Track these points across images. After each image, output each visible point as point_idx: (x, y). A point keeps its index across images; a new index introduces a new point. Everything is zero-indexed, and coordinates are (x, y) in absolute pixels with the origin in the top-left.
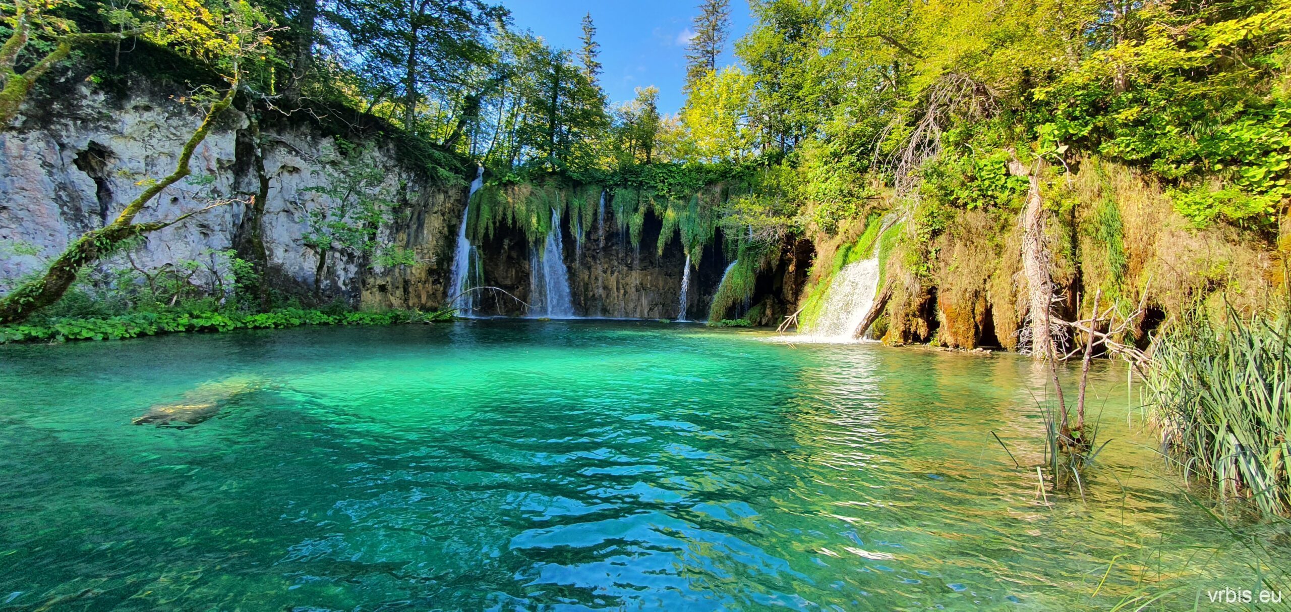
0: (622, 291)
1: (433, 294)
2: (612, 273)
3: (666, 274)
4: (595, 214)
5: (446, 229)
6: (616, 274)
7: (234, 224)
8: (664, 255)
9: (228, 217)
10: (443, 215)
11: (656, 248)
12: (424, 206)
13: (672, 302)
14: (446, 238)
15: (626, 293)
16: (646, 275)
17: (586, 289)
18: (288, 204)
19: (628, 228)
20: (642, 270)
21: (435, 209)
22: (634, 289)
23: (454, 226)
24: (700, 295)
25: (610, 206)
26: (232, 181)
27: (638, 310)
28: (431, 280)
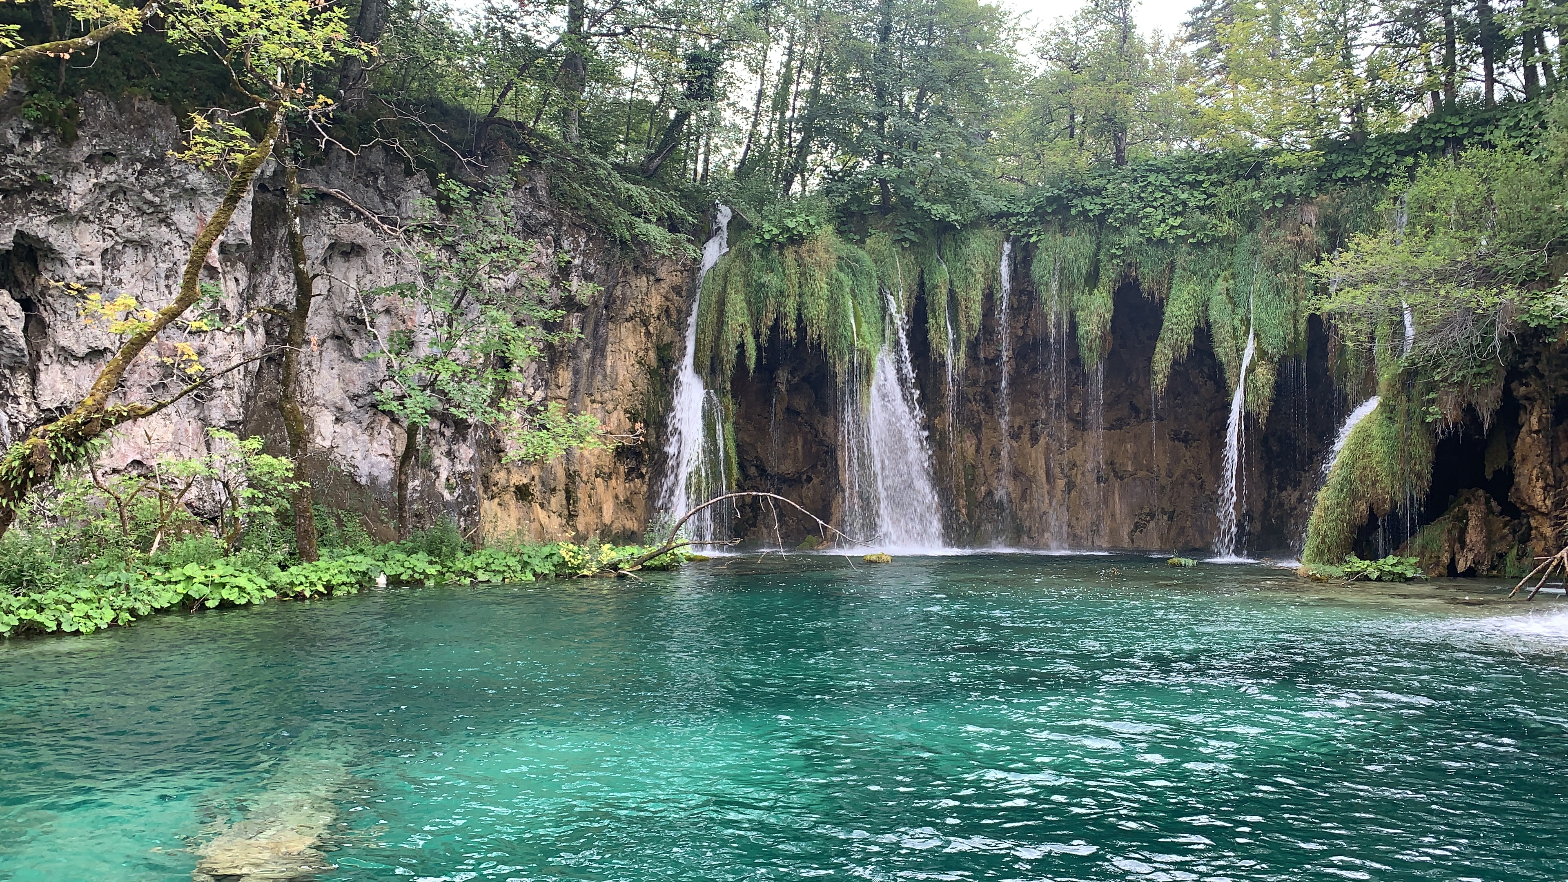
0: (1061, 483)
1: (627, 501)
2: (1035, 439)
3: (1176, 437)
4: (989, 298)
5: (652, 354)
6: (1042, 442)
7: (246, 373)
8: (1171, 391)
9: (237, 358)
10: (645, 323)
11: (1148, 372)
12: (606, 307)
13: (1194, 508)
14: (652, 373)
15: (1070, 486)
16: (1122, 441)
17: (972, 481)
18: (343, 323)
19: (1073, 326)
20: (1111, 428)
21: (630, 311)
22: (1091, 477)
23: (670, 345)
24: (1270, 486)
25: (1027, 275)
27: (1105, 529)
28: (622, 469)
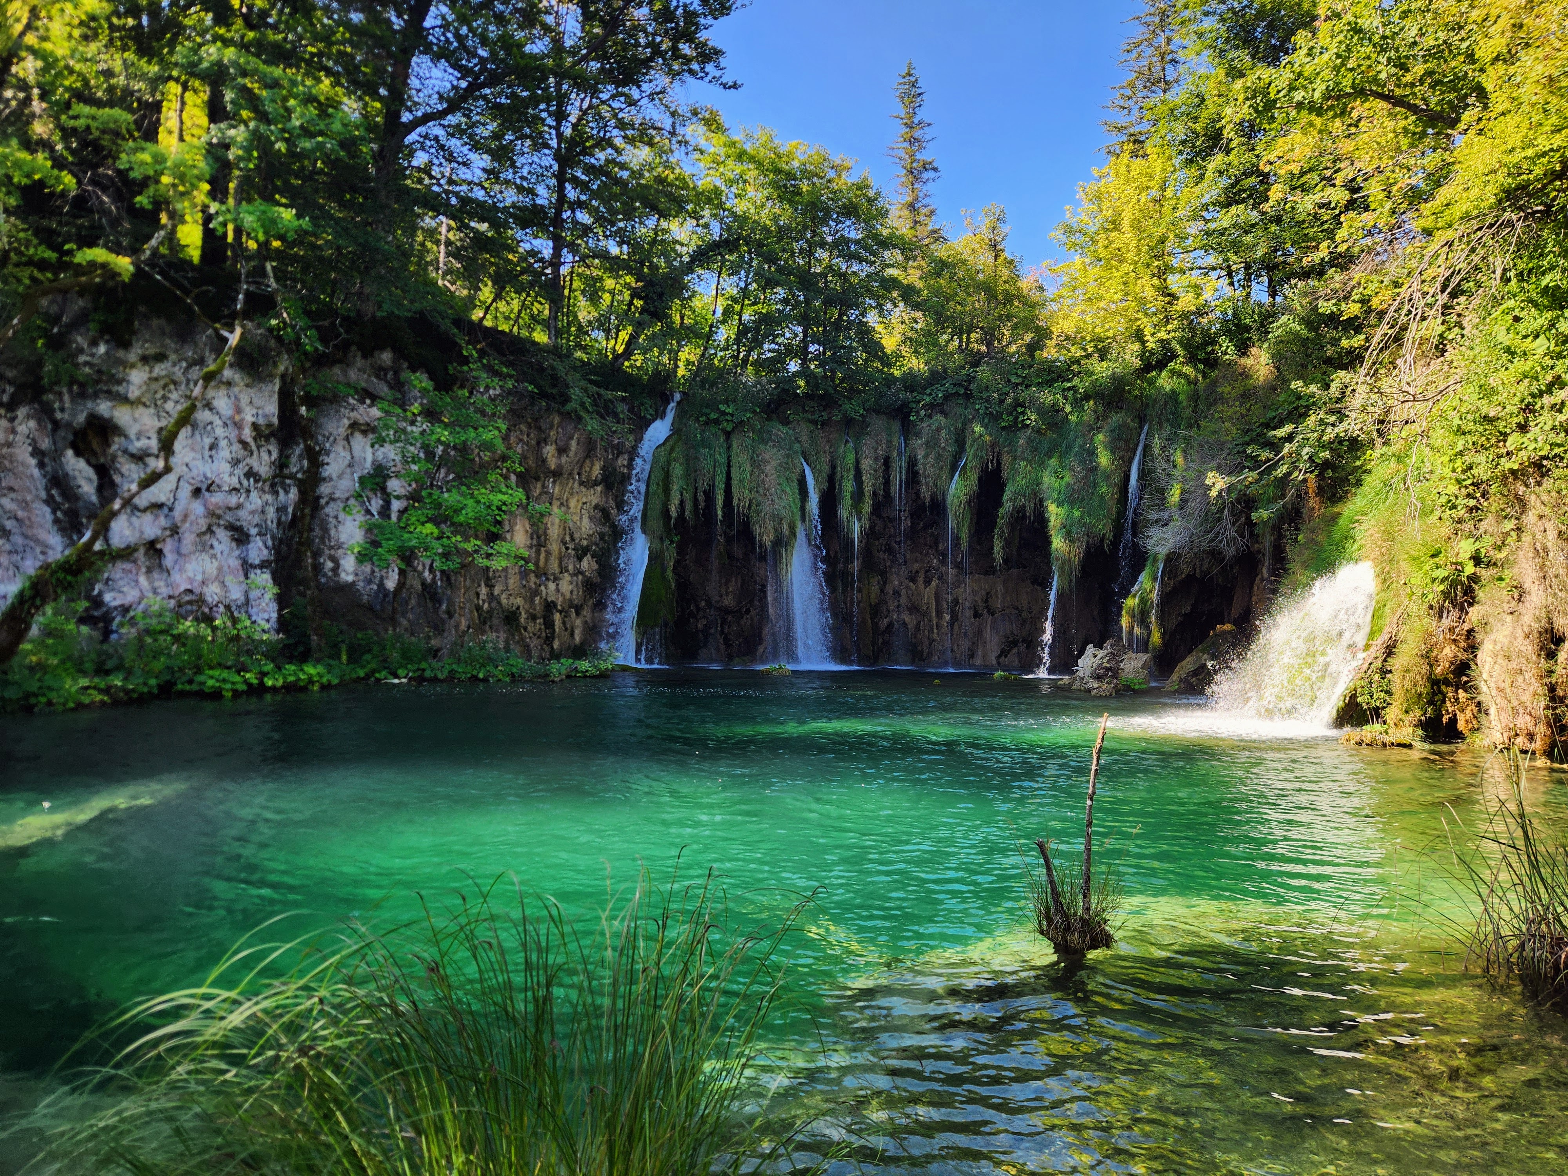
0: (947, 617)
1: (595, 627)
2: (928, 582)
6: (934, 582)
7: (279, 523)
9: (271, 512)
10: (610, 487)
12: (579, 474)
15: (954, 618)
16: (994, 585)
17: (876, 614)
21: (598, 477)
22: (969, 613)
26: (275, 455)
27: (979, 654)
28: (591, 601)
